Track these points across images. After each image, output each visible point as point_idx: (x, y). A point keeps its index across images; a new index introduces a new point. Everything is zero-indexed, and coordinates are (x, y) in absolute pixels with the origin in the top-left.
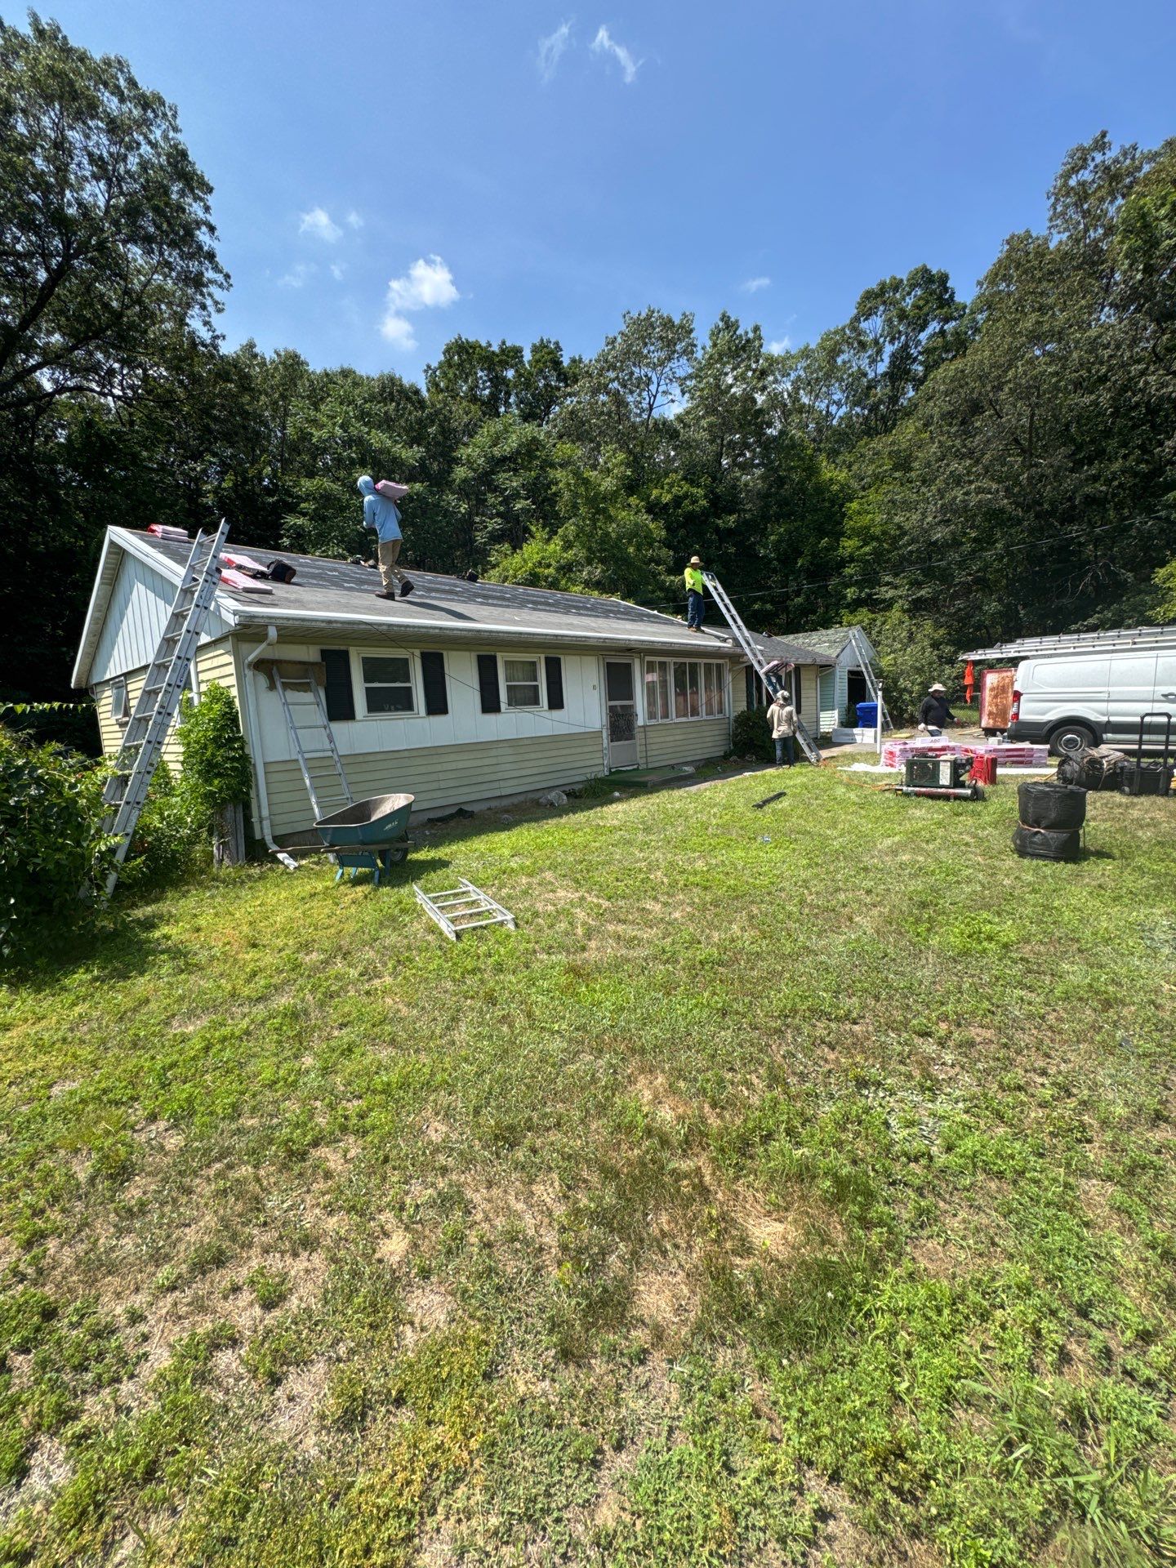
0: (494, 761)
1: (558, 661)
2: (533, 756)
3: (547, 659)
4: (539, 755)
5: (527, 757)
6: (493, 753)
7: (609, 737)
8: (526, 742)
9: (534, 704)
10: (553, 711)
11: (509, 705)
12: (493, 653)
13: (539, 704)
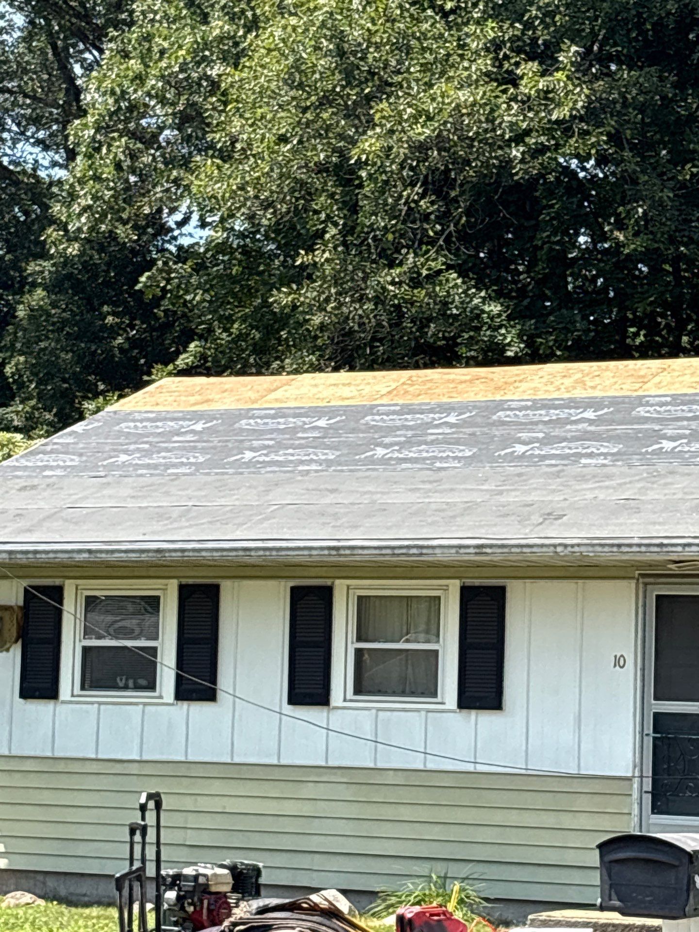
0: (307, 809)
1: (498, 595)
2: (406, 813)
3: (465, 591)
4: (423, 814)
5: (388, 812)
6: (308, 791)
7: (648, 799)
8: (390, 779)
9: (423, 694)
10: (473, 713)
11: (358, 691)
12: (328, 582)
13: (434, 694)
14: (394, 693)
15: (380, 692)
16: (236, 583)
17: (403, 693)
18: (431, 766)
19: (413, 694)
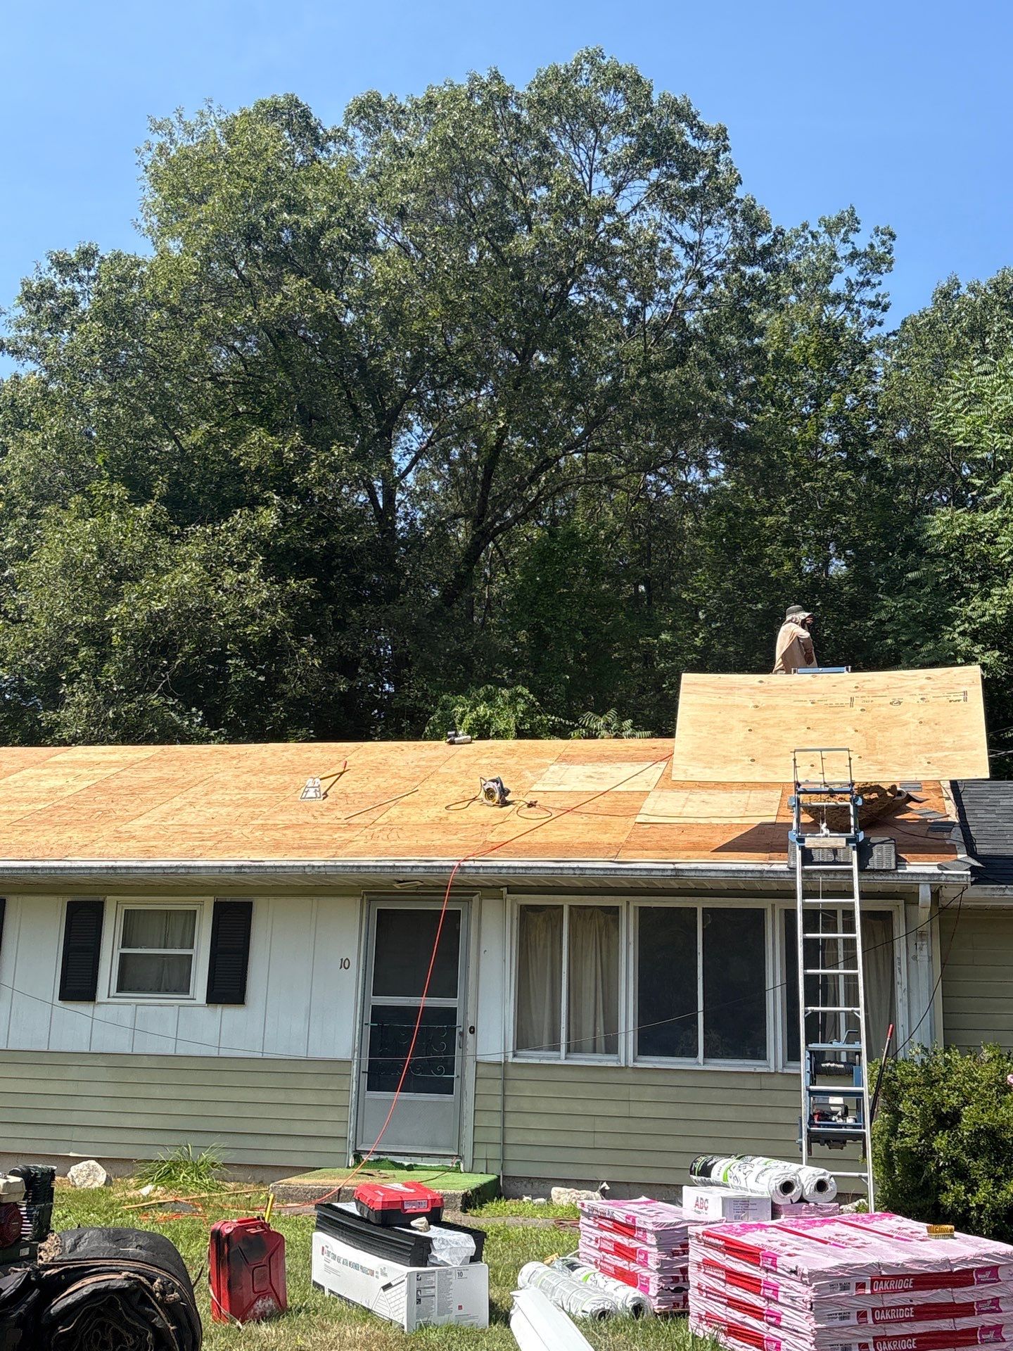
0: (70, 1089)
1: (246, 909)
2: (157, 1092)
3: (218, 906)
5: (142, 1091)
6: (72, 1073)
7: (364, 1078)
8: (145, 1063)
9: (176, 991)
10: (219, 1008)
11: (120, 988)
12: (101, 899)
13: (188, 992)
14: (151, 991)
15: (139, 990)
16: (21, 899)
17: (159, 991)
18: (180, 1052)
19: (167, 991)
